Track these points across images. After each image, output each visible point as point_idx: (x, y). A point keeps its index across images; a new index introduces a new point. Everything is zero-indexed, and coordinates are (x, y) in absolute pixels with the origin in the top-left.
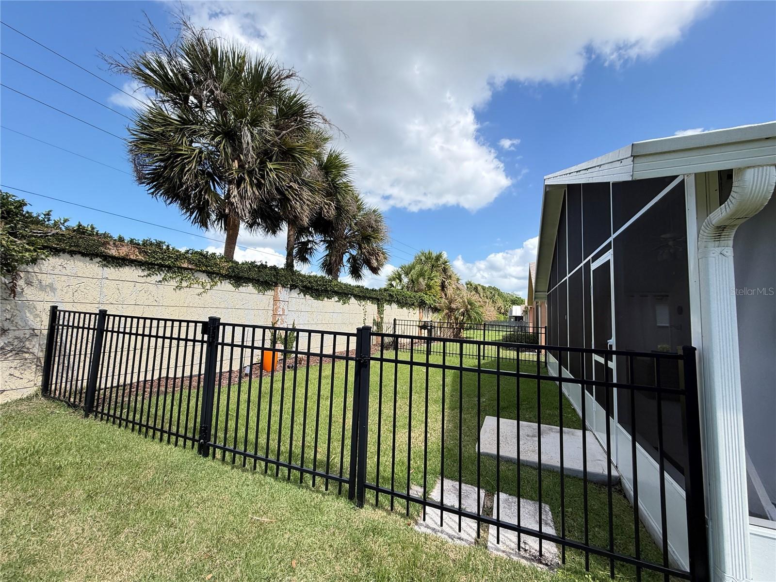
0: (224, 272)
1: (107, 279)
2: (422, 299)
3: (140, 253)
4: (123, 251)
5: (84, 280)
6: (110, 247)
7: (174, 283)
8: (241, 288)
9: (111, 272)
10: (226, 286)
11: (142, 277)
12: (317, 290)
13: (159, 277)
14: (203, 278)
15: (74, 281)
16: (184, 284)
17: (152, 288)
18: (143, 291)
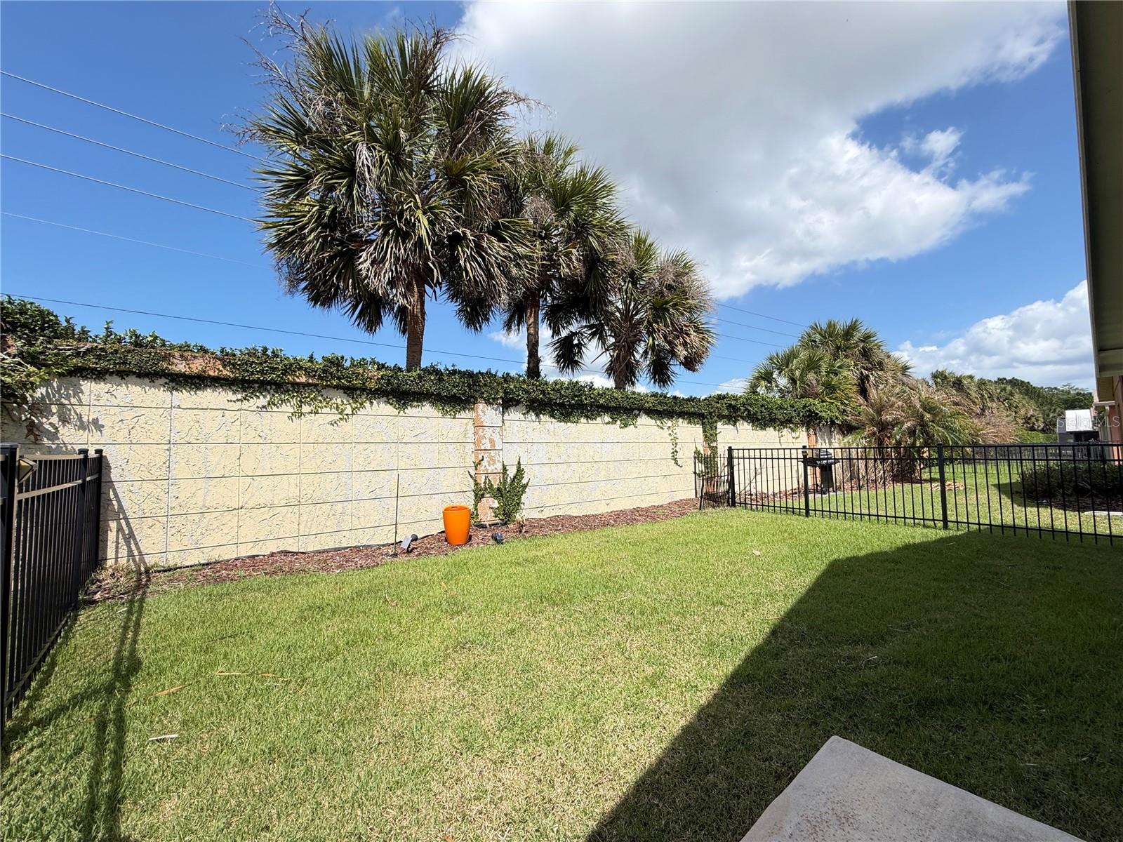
0: (372, 385)
1: (179, 407)
2: (809, 411)
3: (224, 366)
4: (197, 366)
5: (143, 411)
6: (175, 361)
7: (287, 408)
8: (409, 411)
9: (184, 397)
10: (382, 409)
11: (234, 401)
12: (562, 405)
13: (262, 401)
14: (339, 399)
15: (129, 414)
16: (306, 409)
17: (252, 418)
18: (238, 423)
